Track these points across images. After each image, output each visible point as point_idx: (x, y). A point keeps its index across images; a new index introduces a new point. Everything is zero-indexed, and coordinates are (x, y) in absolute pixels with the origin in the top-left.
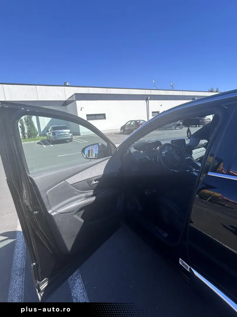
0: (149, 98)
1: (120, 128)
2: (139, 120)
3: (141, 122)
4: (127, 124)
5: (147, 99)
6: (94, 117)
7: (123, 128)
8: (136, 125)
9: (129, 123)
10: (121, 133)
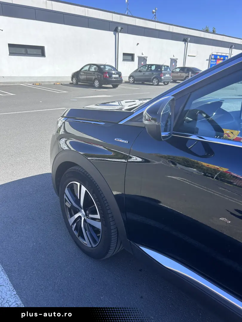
0: (119, 28)
1: (70, 75)
2: (104, 64)
4: (83, 70)
5: (116, 31)
6: (23, 50)
7: (76, 75)
8: (98, 73)
9: (87, 68)
10: (71, 84)
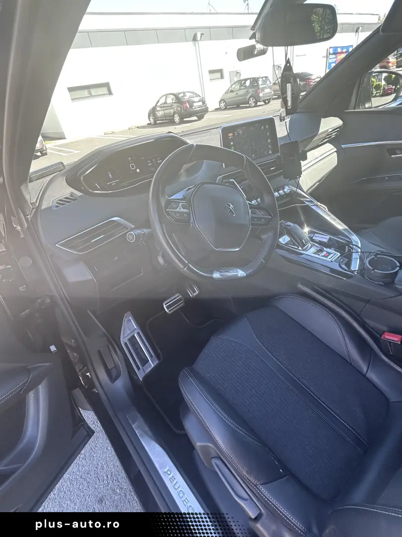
0: (199, 35)
1: (147, 113)
3: (188, 95)
4: (159, 103)
5: (195, 40)
6: (85, 93)
7: (152, 112)
8: (177, 104)
9: (163, 100)
10: (149, 125)
